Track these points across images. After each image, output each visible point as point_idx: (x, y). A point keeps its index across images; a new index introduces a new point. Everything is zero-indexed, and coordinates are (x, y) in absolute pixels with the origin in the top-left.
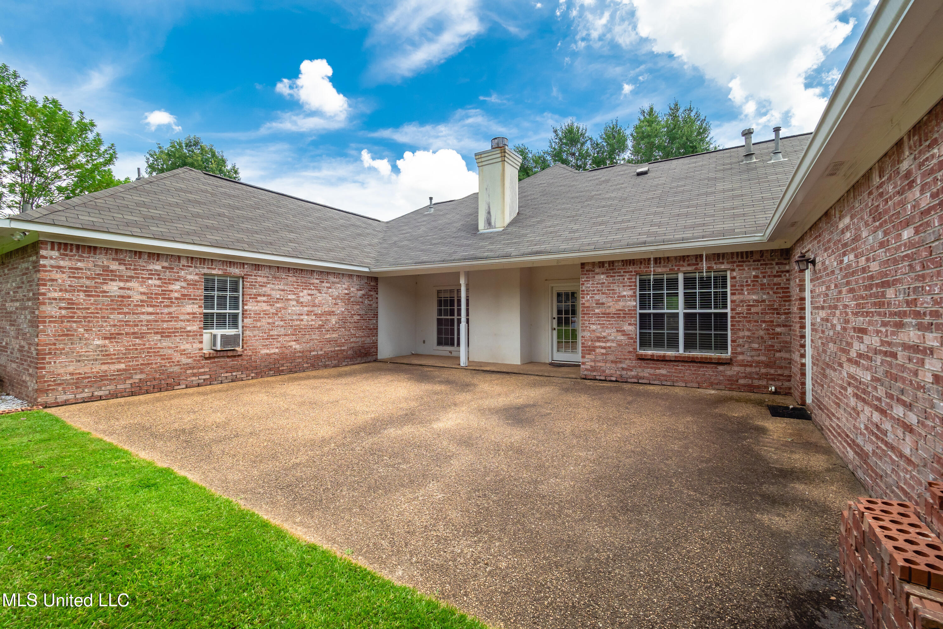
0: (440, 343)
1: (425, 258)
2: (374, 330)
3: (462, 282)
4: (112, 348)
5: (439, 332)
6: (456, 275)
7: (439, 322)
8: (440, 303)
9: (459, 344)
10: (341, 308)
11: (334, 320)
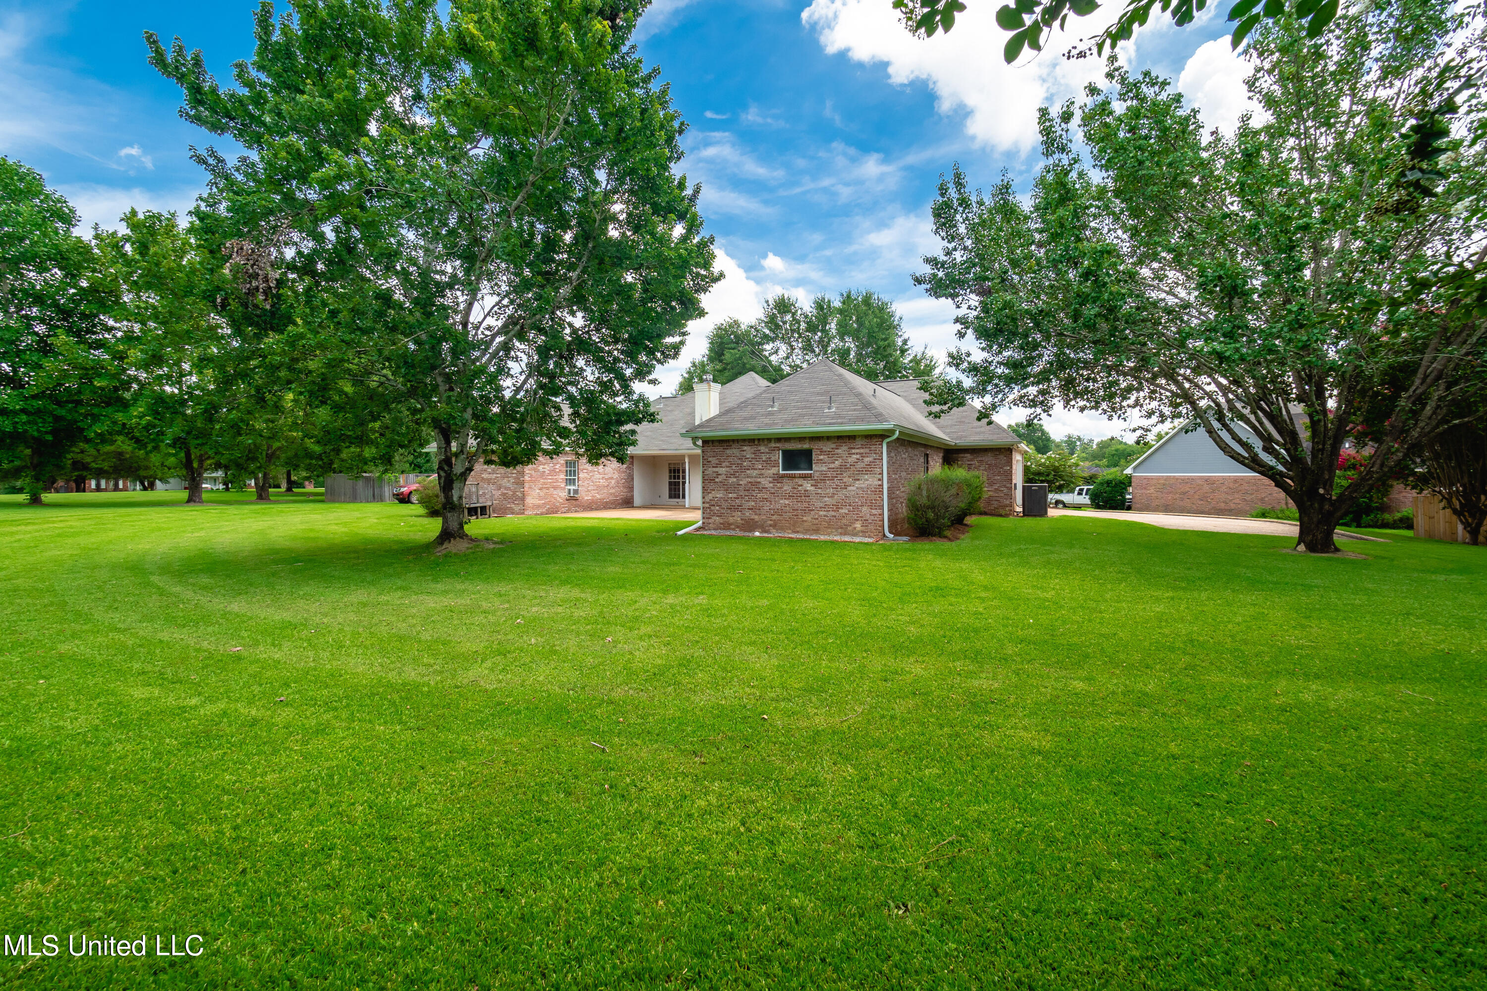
0: (670, 497)
1: (665, 447)
2: (631, 489)
3: (687, 460)
4: (542, 494)
5: (670, 490)
6: (683, 456)
7: (670, 483)
8: (670, 471)
9: (684, 497)
10: (616, 476)
11: (613, 482)
